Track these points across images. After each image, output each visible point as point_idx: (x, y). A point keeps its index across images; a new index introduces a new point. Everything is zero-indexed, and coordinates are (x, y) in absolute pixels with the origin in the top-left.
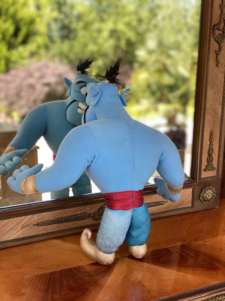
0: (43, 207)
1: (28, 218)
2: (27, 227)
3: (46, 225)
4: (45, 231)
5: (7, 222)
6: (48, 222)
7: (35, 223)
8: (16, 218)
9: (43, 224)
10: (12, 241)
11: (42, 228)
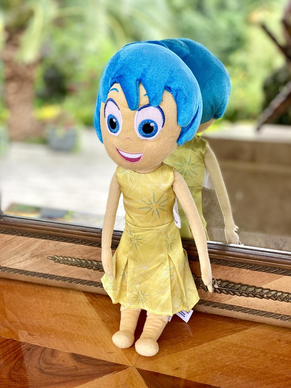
0: (64, 232)
1: (40, 244)
2: (40, 258)
3: (67, 264)
4: (66, 274)
5: (9, 239)
6: (70, 259)
7: (50, 254)
8: (22, 238)
9: (62, 261)
10: (17, 271)
11: (63, 266)
